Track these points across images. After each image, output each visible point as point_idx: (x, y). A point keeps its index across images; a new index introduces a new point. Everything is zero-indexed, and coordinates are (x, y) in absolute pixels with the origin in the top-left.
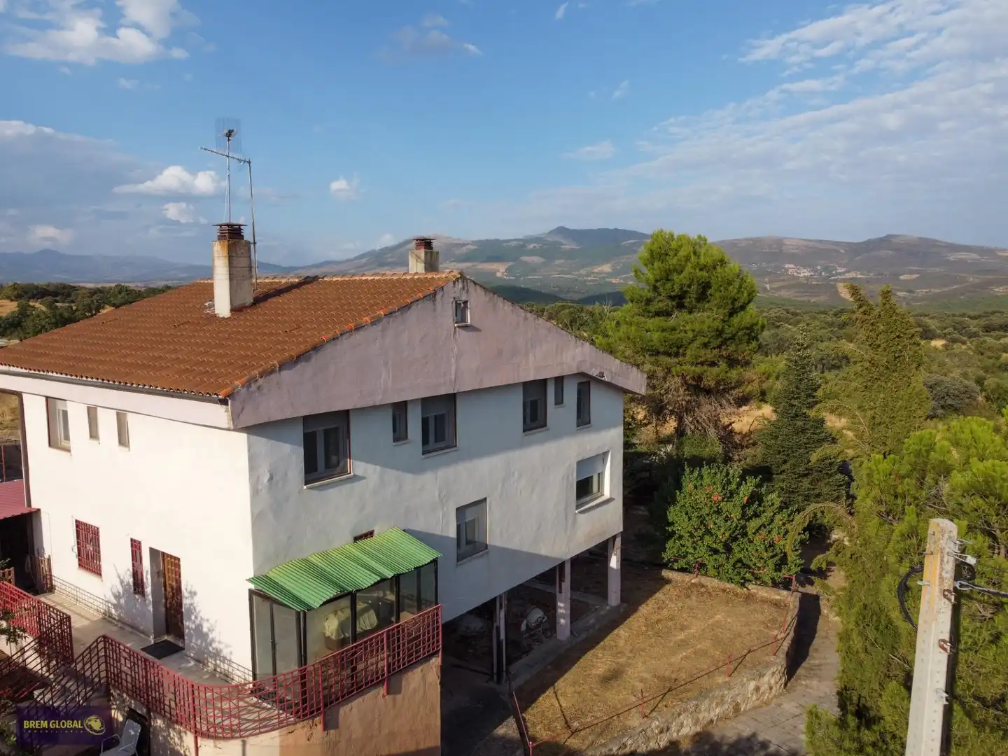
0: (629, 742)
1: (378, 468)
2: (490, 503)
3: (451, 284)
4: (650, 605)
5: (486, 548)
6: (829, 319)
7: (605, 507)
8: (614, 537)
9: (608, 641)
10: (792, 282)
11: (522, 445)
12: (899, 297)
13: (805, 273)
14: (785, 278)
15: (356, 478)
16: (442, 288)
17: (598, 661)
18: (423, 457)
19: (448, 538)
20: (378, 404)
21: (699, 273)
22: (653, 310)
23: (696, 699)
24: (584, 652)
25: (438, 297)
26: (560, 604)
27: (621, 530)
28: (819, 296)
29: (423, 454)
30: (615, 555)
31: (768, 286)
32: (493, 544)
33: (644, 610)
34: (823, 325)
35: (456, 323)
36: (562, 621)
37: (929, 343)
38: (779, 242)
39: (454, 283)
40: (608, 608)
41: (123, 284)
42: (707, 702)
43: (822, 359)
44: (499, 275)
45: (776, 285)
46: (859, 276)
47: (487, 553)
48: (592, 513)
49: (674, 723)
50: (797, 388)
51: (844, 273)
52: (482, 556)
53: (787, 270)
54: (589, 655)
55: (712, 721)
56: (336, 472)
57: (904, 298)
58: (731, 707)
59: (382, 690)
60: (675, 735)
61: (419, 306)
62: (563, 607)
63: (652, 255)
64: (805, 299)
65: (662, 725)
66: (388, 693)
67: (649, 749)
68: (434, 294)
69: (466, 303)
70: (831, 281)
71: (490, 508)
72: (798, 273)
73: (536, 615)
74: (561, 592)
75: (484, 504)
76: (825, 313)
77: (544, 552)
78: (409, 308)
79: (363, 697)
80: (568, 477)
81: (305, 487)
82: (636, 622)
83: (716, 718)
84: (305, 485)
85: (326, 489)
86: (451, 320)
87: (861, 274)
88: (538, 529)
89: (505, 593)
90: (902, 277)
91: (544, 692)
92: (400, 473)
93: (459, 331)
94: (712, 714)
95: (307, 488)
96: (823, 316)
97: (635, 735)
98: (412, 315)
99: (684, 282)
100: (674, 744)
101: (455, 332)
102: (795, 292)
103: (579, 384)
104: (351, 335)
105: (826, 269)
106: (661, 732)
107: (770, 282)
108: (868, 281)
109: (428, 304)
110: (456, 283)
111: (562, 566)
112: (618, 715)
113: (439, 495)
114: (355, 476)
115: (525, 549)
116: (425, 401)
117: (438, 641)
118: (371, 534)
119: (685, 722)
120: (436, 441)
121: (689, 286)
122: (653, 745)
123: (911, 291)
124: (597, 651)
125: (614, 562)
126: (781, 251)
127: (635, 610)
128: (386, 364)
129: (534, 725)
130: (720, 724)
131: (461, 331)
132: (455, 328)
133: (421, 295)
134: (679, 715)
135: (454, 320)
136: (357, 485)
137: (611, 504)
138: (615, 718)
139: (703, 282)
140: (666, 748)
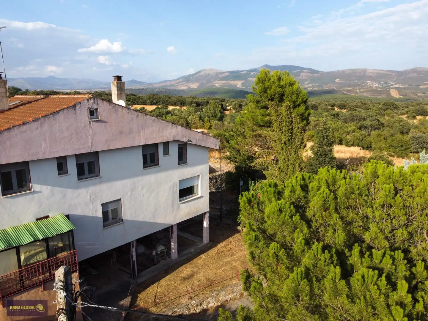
0: (178, 310)
1: (49, 187)
2: (124, 201)
3: (86, 101)
4: (224, 244)
5: (122, 221)
6: (381, 106)
7: (198, 200)
8: (205, 213)
9: (195, 261)
10: (369, 89)
11: (143, 174)
12: (419, 96)
13: (376, 85)
14: (366, 87)
15: (34, 192)
16: (80, 103)
17: (185, 270)
18: (78, 181)
19: (97, 217)
20: (40, 158)
21: (278, 89)
22: (260, 106)
23: (218, 291)
24: (181, 266)
25: (77, 107)
26: (172, 244)
27: (209, 210)
28: (381, 95)
29: (78, 180)
30: (206, 221)
31: (358, 91)
32: (126, 219)
33: (221, 245)
34: (377, 109)
35: (90, 119)
36: (173, 251)
37: (425, 118)
38: (364, 71)
39: (88, 100)
40: (203, 244)
41: (77, 91)
42: (223, 293)
43: (371, 125)
44: (238, 86)
45: (362, 90)
46: (401, 86)
47: (123, 223)
48: (189, 203)
49: (204, 302)
50: (322, 143)
51: (394, 85)
52: (120, 224)
53: (367, 83)
54: (182, 267)
55: (227, 301)
56: (24, 190)
57: (421, 96)
58: (238, 294)
59: (41, 289)
60: (205, 307)
61: (65, 112)
62: (174, 245)
63: (259, 81)
64: (375, 97)
65: (197, 303)
66: (44, 290)
67: (190, 313)
68: (74, 106)
69: (97, 110)
70: (387, 88)
71: (123, 203)
72: (372, 85)
73: (161, 248)
74: (172, 239)
75: (120, 201)
76: (379, 103)
77: (159, 221)
78: (58, 113)
79: (28, 292)
80: (174, 188)
81: (2, 197)
82: (212, 252)
83: (229, 299)
84: (2, 196)
85: (18, 198)
86: (87, 118)
87: (402, 85)
88: (155, 211)
89: (135, 240)
90: (421, 87)
91: (153, 284)
92: (63, 189)
93: (92, 124)
94: (227, 297)
95: (3, 198)
96: (378, 105)
97: (182, 307)
98: (60, 117)
99: (272, 93)
100: (205, 311)
101: (90, 124)
102: (371, 94)
103: (179, 145)
104: (20, 127)
105: (386, 83)
106: (197, 306)
107: (359, 89)
108: (404, 89)
109: (72, 111)
110: (90, 100)
111: (172, 227)
112: (179, 297)
113: (90, 199)
114: (34, 191)
115: (148, 220)
116: (78, 156)
117: (76, 266)
118: (47, 217)
119: (211, 301)
120: (89, 174)
121: (274, 95)
122: (192, 311)
123: (424, 93)
124: (187, 265)
125: (206, 224)
126: (365, 75)
127: (216, 245)
128: (45, 140)
129: (140, 300)
130: (231, 301)
131: (94, 123)
132: (90, 122)
133: (66, 107)
134: (207, 298)
135: (89, 118)
136: (36, 196)
137: (202, 199)
138: (177, 298)
139: (280, 93)
140: (200, 312)
